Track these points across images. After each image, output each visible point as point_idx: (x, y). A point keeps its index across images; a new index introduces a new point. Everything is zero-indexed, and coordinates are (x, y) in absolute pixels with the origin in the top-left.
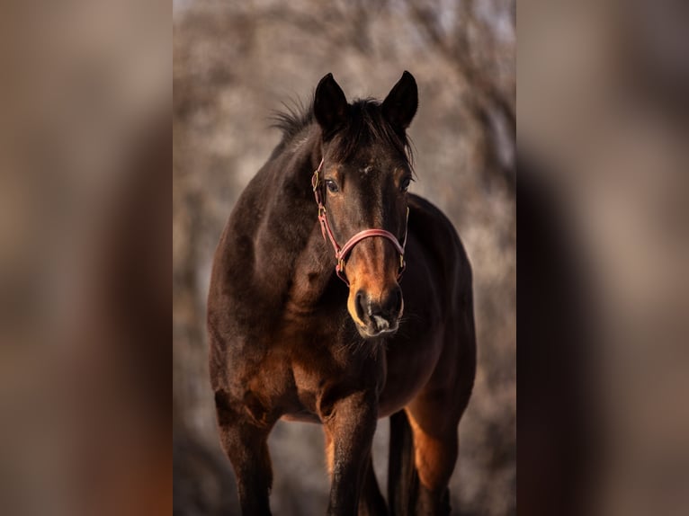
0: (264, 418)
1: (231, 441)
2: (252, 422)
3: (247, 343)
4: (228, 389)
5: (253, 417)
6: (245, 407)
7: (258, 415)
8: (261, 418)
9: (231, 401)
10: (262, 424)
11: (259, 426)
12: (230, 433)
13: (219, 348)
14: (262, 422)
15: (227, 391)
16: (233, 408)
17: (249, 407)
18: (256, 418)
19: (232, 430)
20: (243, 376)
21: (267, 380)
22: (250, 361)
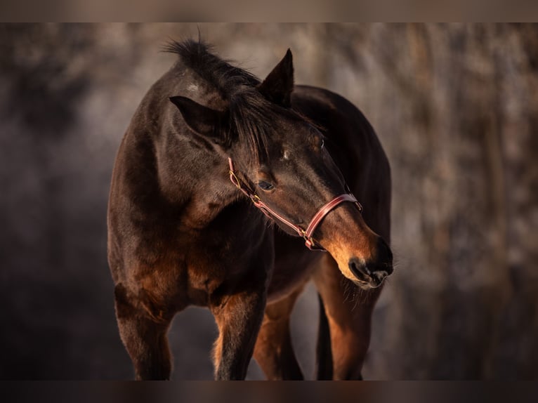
0: (161, 314)
1: (129, 333)
2: (150, 318)
3: (140, 245)
4: (126, 283)
5: (150, 313)
6: (142, 303)
7: (155, 312)
8: (158, 314)
9: (128, 295)
10: (160, 320)
11: (156, 321)
12: (127, 326)
13: (118, 246)
14: (160, 318)
15: (124, 286)
16: (130, 301)
17: (145, 303)
18: (154, 314)
19: (128, 322)
20: (136, 273)
21: (160, 280)
22: (143, 261)
